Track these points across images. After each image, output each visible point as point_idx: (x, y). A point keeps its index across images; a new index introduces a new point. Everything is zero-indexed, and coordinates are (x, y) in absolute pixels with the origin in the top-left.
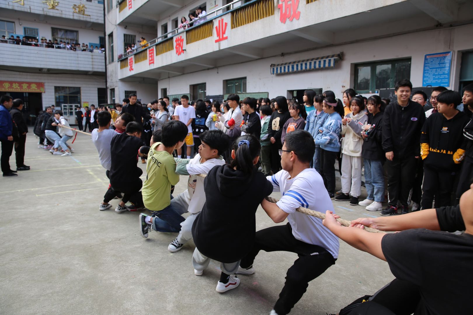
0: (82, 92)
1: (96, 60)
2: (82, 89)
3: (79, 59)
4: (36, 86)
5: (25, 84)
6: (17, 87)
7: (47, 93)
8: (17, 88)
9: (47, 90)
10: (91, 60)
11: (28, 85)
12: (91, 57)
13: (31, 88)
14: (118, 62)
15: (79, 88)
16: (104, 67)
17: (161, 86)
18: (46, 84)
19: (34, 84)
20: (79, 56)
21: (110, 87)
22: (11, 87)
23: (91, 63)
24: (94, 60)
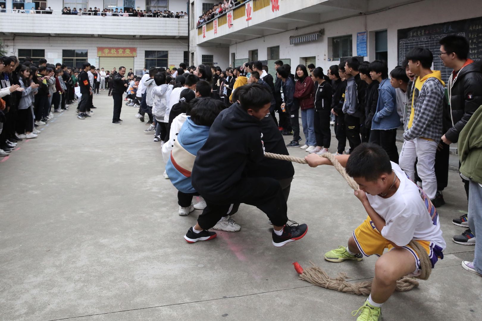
0: (169, 55)
1: (182, 26)
2: (169, 52)
3: (167, 25)
4: (130, 50)
5: (121, 49)
6: (114, 52)
7: (138, 57)
8: (114, 53)
9: (138, 55)
10: (177, 26)
11: (123, 50)
12: (177, 23)
13: (126, 53)
14: (197, 28)
15: (167, 52)
16: (187, 32)
17: (232, 51)
18: (138, 49)
19: (128, 49)
20: (167, 22)
21: (191, 51)
22: (110, 53)
23: (177, 28)
24: (180, 26)
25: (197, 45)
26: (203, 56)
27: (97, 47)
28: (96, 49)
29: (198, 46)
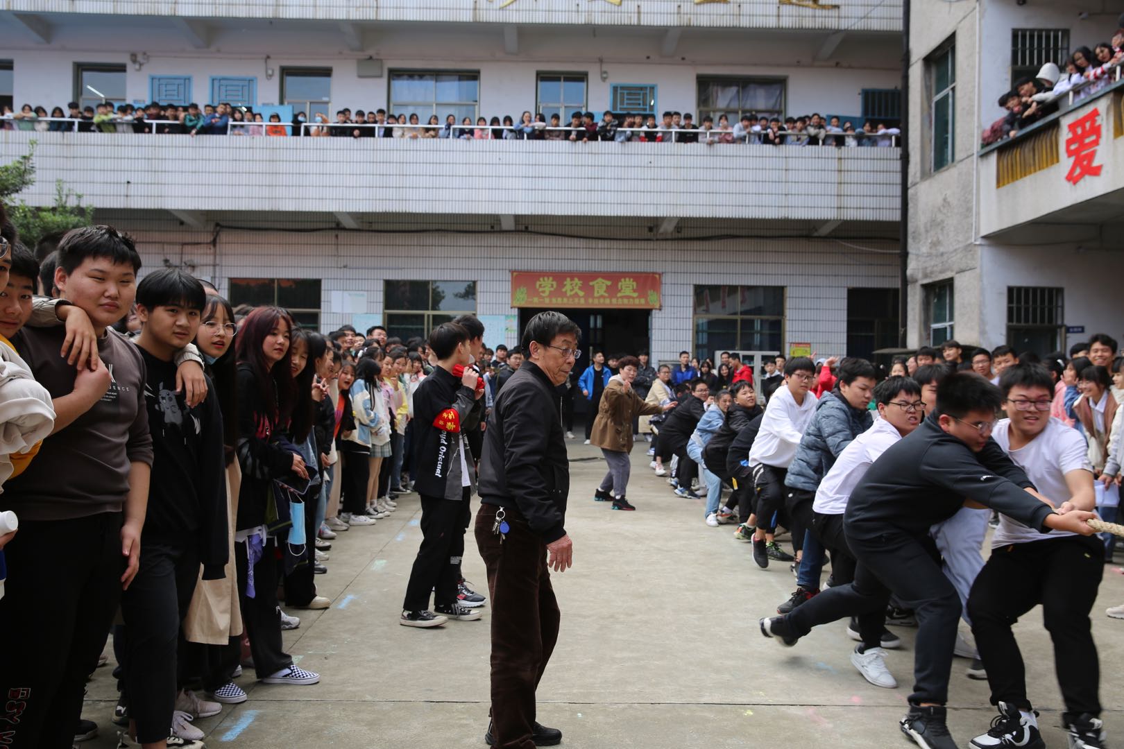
0: (789, 304)
1: (854, 177)
2: (789, 293)
4: (635, 284)
5: (600, 280)
6: (576, 290)
7: (667, 311)
8: (576, 295)
9: (668, 301)
10: (834, 177)
11: (609, 283)
12: (834, 164)
13: (619, 295)
14: (984, 154)
15: (781, 290)
18: (667, 279)
19: (630, 277)
20: (792, 163)
21: (926, 276)
22: (558, 292)
23: (833, 189)
24: (846, 177)
25: (984, 237)
26: (1010, 290)
27: (512, 272)
28: (508, 276)
29: (989, 245)
